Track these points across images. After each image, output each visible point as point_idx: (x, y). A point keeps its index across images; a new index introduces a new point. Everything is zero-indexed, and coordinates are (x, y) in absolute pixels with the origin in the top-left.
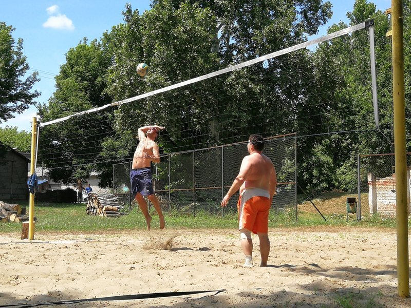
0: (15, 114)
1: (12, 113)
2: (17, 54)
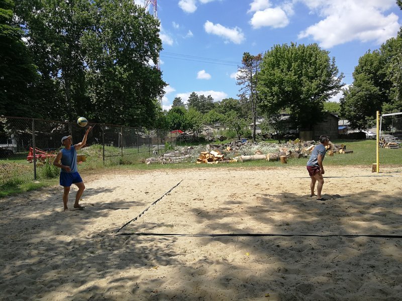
0: (332, 96)
1: (330, 96)
2: (332, 65)
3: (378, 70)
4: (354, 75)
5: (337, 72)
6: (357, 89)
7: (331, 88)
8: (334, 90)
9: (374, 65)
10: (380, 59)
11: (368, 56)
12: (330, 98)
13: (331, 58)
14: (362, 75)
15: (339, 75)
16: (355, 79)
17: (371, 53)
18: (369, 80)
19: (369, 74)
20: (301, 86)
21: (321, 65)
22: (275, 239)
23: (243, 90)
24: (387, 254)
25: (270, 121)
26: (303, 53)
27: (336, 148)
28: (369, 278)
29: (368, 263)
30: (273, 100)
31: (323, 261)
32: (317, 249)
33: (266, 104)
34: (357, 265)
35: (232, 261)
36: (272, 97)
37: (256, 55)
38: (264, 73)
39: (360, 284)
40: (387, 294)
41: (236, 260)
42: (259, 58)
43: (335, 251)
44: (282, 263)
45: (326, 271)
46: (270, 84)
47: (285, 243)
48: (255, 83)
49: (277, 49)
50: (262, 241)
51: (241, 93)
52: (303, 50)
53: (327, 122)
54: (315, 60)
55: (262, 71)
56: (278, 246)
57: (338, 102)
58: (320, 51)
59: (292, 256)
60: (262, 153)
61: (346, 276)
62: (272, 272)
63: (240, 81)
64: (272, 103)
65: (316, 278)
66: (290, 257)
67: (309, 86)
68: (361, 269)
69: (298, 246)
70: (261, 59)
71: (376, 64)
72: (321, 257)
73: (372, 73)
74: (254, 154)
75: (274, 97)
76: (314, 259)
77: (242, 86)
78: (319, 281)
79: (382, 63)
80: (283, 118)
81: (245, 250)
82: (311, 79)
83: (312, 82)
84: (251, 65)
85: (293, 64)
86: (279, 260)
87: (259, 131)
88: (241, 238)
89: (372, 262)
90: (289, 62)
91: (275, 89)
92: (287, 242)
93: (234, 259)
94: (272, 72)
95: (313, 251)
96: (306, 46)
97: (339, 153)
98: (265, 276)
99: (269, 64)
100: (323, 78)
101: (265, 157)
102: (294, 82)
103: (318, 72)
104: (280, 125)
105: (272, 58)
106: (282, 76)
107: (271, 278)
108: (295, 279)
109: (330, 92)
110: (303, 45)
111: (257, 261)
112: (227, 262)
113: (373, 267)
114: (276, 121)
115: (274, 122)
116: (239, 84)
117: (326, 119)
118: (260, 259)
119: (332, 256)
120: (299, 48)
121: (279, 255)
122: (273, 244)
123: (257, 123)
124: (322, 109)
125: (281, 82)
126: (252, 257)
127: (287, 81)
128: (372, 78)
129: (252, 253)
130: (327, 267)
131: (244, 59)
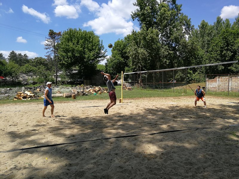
0: (101, 61)
1: (100, 61)
2: (101, 44)
3: (123, 50)
4: (112, 51)
5: (104, 48)
6: (114, 59)
7: (100, 57)
8: (102, 58)
9: (122, 47)
10: (124, 44)
11: (119, 42)
12: (100, 62)
13: (101, 41)
14: (116, 51)
15: (104, 50)
16: (113, 53)
17: (120, 40)
18: (119, 54)
19: (119, 51)
20: (85, 54)
21: (96, 44)
22: (65, 146)
23: (49, 53)
24: (124, 146)
25: (66, 73)
26: (86, 35)
27: (103, 90)
28: (114, 161)
29: (115, 152)
30: (68, 61)
31: (92, 155)
32: (89, 149)
33: (64, 63)
34: (109, 154)
35: (35, 165)
36: (68, 59)
37: (57, 32)
38: (63, 44)
39: (110, 165)
40: (122, 168)
41: (38, 164)
42: (59, 34)
43: (98, 148)
44: (69, 160)
45: (93, 161)
46: (67, 51)
47: (71, 148)
48: (57, 49)
49: (71, 31)
50: (57, 149)
51: (48, 55)
52: (86, 34)
53: (98, 75)
54: (92, 41)
55: (62, 42)
56: (67, 150)
57: (104, 65)
58: (95, 35)
59: (75, 155)
60: (61, 93)
61: (103, 162)
62: (61, 168)
63: (47, 47)
64: (68, 63)
65: (87, 166)
66: (73, 156)
67: (89, 55)
68: (111, 156)
69: (78, 148)
70: (61, 35)
71: (122, 46)
72: (91, 153)
73: (121, 51)
74: (55, 94)
75: (69, 59)
76: (87, 155)
77: (48, 50)
78: (89, 168)
79: (125, 46)
80: (74, 72)
81: (45, 156)
82: (90, 50)
83: (91, 53)
84: (54, 38)
85: (80, 41)
86: (67, 159)
87: (59, 79)
88: (43, 149)
89: (116, 152)
90: (78, 39)
91: (70, 54)
92: (72, 147)
93: (36, 164)
94: (68, 44)
95: (87, 150)
96: (87, 31)
97: (104, 93)
98: (57, 171)
99: (66, 39)
100: (96, 51)
101: (63, 95)
102: (81, 51)
103: (94, 47)
104: (72, 76)
105: (68, 35)
106: (74, 47)
107: (61, 171)
108: (75, 169)
109: (100, 59)
110: (86, 31)
111: (53, 162)
112: (31, 166)
113: (116, 154)
114: (70, 73)
115: (69, 74)
116: (47, 49)
117: (98, 73)
118: (55, 160)
119: (97, 152)
120: (83, 32)
121: (67, 156)
122: (64, 150)
123: (58, 74)
124: (96, 68)
125: (73, 50)
126: (50, 160)
127: (77, 50)
128: (120, 53)
129: (50, 157)
130: (94, 158)
131: (50, 34)
